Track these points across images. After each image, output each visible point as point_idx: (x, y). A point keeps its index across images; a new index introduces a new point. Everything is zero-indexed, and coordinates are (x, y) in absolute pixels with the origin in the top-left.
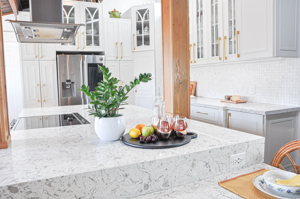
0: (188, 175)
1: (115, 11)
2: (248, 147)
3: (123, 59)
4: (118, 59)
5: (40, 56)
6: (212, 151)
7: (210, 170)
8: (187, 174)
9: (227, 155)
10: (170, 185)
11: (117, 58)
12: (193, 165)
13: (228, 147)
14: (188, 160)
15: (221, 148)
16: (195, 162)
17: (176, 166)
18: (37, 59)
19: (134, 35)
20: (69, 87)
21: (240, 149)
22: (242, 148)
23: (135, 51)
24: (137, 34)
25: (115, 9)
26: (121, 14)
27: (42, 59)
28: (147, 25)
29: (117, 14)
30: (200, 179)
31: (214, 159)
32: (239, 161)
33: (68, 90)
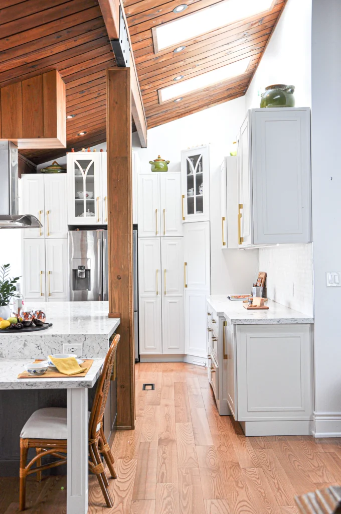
0: (20, 352)
1: (159, 160)
2: (85, 340)
3: (166, 235)
4: (158, 235)
5: (47, 233)
6: (43, 336)
7: (42, 352)
8: (20, 350)
9: (60, 342)
10: (4, 356)
11: (157, 233)
12: (25, 345)
13: (61, 336)
14: (20, 340)
15: (53, 336)
16: (26, 343)
17: (10, 342)
18: (43, 236)
19: (183, 196)
20: (84, 276)
21: (76, 340)
22: (77, 339)
23: (185, 221)
24: (188, 195)
25: (160, 156)
26: (168, 163)
27: (50, 237)
28: (200, 180)
29: (161, 164)
30: (32, 357)
31: (46, 344)
32: (72, 350)
33: (82, 281)
